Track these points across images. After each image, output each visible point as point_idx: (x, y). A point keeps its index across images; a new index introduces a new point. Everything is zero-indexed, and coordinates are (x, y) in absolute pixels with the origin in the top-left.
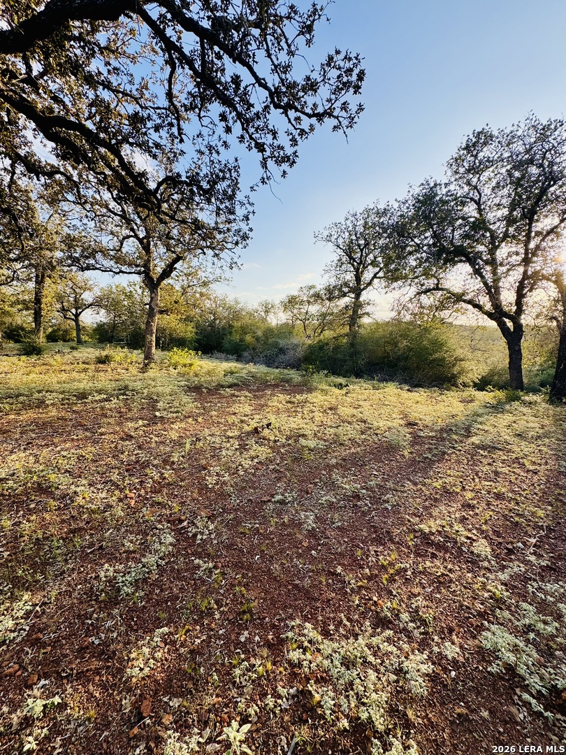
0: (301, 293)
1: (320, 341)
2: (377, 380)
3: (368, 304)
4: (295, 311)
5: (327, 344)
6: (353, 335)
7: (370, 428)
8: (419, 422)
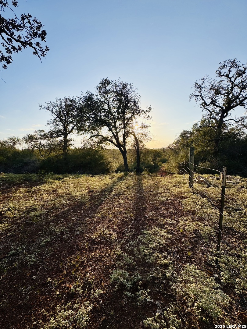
0: (36, 134)
1: (49, 158)
2: (78, 174)
3: (71, 140)
4: (33, 143)
5: (52, 159)
6: (65, 154)
7: (72, 197)
8: (94, 190)
